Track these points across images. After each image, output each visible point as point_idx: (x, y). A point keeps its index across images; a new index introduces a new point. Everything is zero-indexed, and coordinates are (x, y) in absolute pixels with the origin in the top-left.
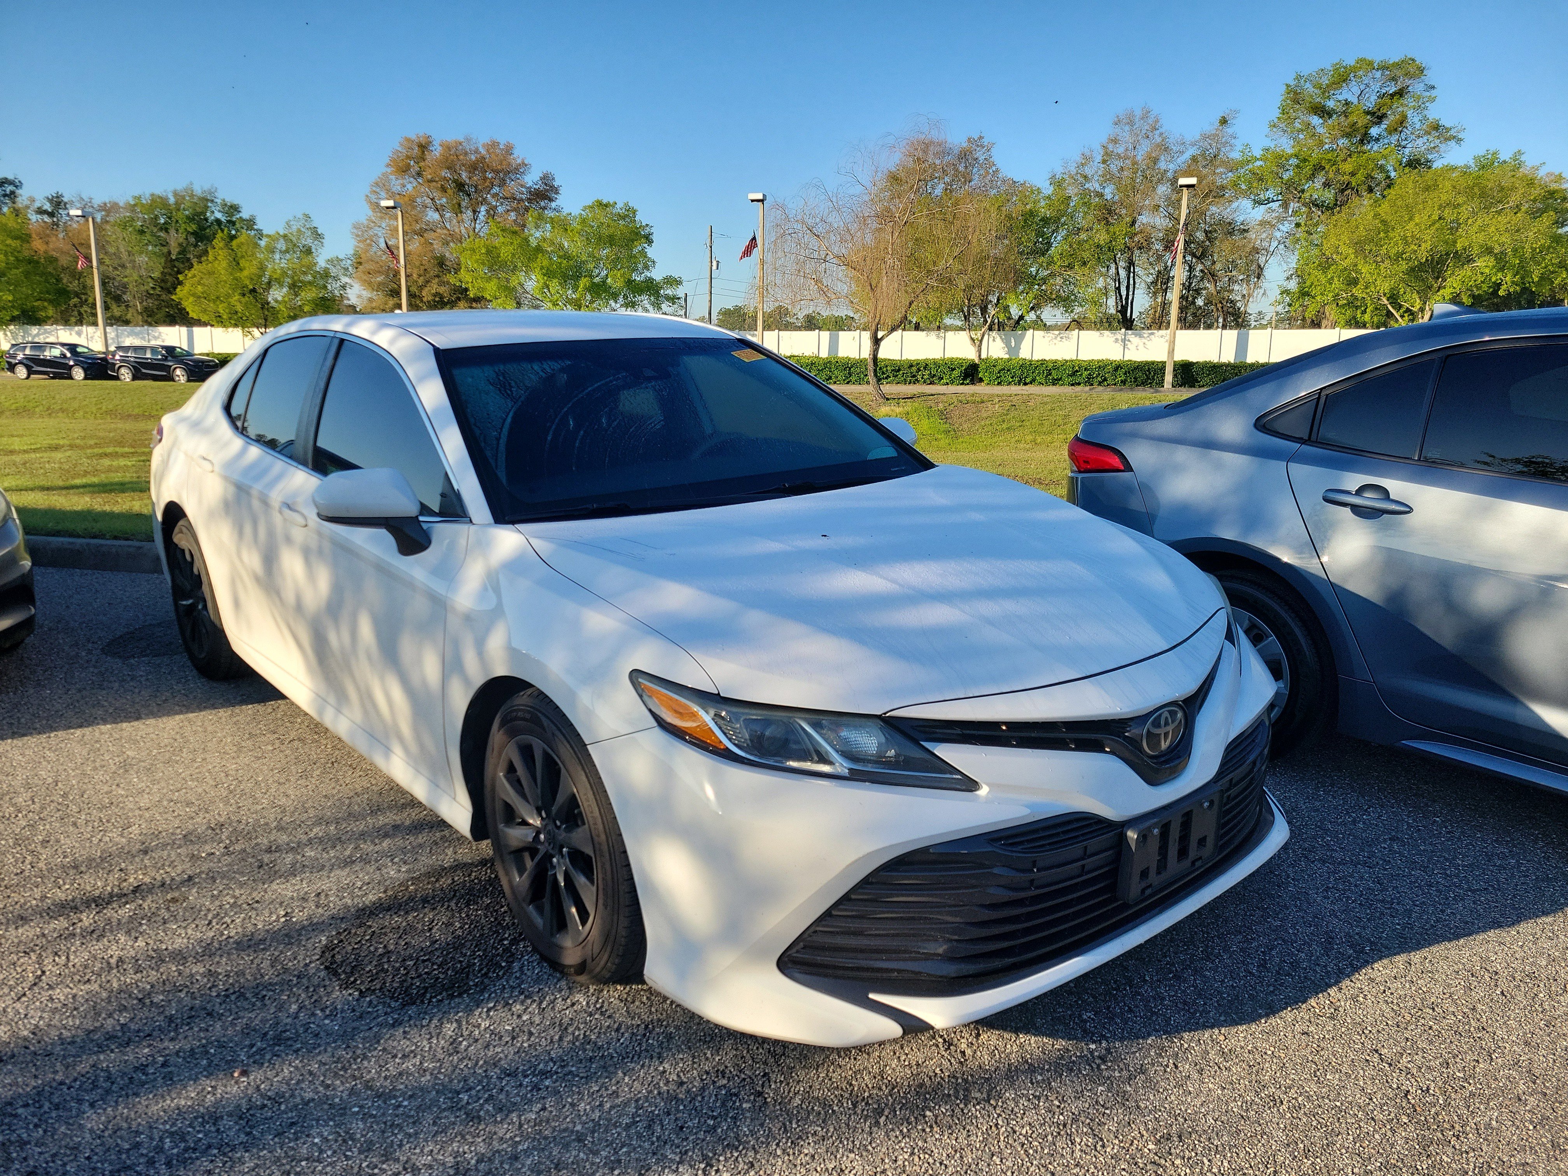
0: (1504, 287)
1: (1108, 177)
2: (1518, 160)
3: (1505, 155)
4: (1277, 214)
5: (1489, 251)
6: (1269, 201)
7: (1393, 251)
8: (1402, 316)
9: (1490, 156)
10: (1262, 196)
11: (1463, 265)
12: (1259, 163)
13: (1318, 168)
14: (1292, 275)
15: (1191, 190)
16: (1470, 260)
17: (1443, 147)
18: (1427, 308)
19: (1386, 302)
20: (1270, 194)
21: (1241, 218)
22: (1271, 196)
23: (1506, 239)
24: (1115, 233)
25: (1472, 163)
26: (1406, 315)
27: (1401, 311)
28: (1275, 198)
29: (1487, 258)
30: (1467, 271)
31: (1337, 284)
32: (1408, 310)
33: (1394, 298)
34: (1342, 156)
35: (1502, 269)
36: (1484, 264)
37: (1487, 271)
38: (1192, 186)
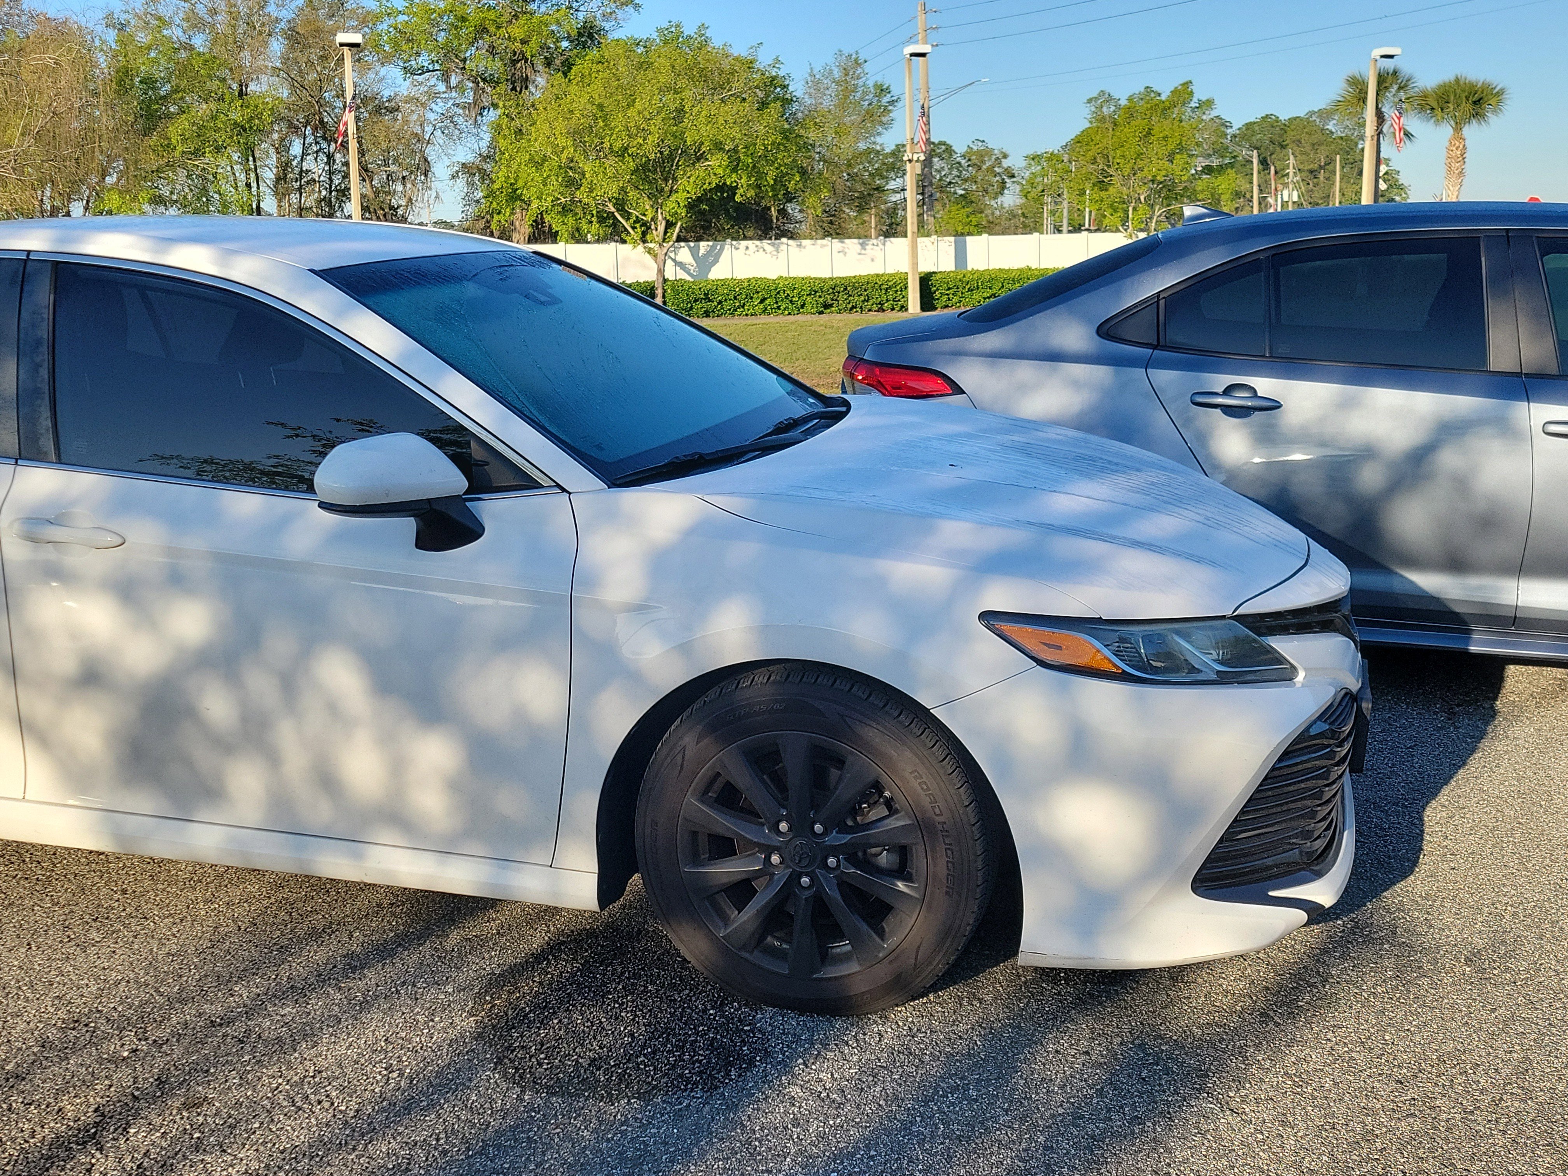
0: (741, 191)
1: (195, 23)
2: (703, 35)
3: (689, 30)
4: (426, 89)
5: (718, 146)
6: (423, 71)
7: (618, 145)
8: (634, 228)
9: (673, 29)
10: (413, 63)
11: (693, 164)
12: (402, 18)
13: (482, 30)
14: (457, 172)
15: (354, 50)
16: (700, 157)
17: (620, 14)
18: (660, 217)
19: (613, 210)
20: (424, 60)
21: (386, 93)
22: (426, 64)
23: (736, 133)
24: (256, 106)
25: (655, 35)
26: (638, 225)
27: (632, 221)
28: (431, 67)
29: (719, 156)
30: (699, 170)
31: (554, 183)
32: (637, 221)
33: (621, 205)
34: (507, 17)
35: (735, 170)
36: (717, 163)
37: (720, 171)
38: (357, 45)
